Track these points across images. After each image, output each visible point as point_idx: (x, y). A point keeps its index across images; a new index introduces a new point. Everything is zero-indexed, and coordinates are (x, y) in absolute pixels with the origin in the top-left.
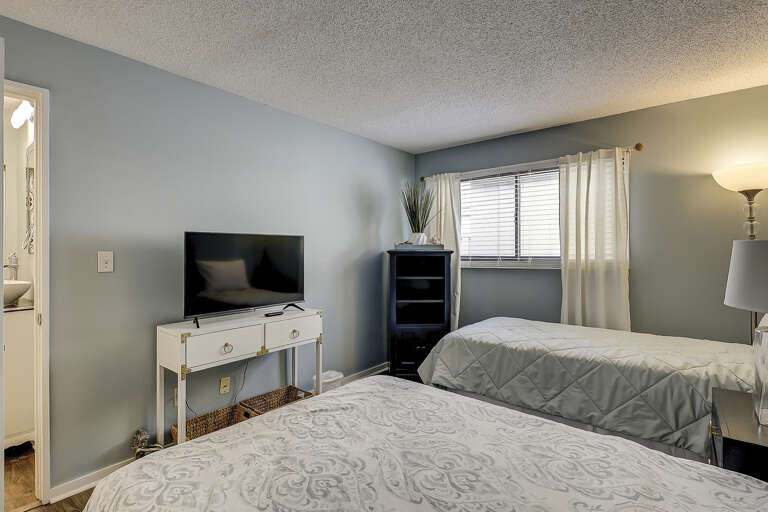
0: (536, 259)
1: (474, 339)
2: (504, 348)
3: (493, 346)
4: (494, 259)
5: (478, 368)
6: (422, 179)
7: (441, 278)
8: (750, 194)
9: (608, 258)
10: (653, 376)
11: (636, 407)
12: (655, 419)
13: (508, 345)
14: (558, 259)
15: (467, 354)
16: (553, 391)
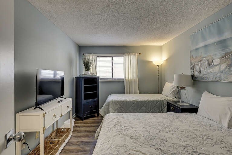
0: (117, 79)
1: (118, 100)
2: (126, 101)
3: (123, 101)
4: (107, 79)
5: (121, 108)
6: (83, 54)
7: (96, 85)
8: (158, 66)
9: (134, 78)
10: (157, 101)
11: (155, 108)
12: (158, 110)
13: (127, 100)
14: (123, 79)
15: (117, 104)
16: (139, 109)
